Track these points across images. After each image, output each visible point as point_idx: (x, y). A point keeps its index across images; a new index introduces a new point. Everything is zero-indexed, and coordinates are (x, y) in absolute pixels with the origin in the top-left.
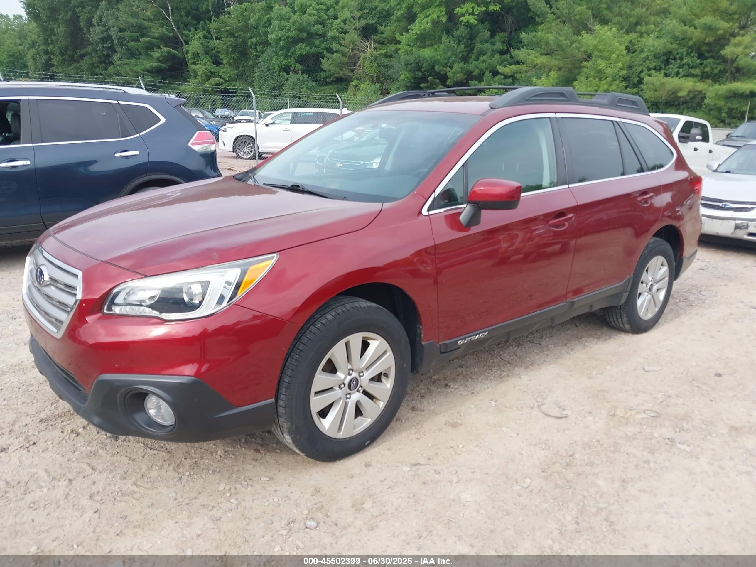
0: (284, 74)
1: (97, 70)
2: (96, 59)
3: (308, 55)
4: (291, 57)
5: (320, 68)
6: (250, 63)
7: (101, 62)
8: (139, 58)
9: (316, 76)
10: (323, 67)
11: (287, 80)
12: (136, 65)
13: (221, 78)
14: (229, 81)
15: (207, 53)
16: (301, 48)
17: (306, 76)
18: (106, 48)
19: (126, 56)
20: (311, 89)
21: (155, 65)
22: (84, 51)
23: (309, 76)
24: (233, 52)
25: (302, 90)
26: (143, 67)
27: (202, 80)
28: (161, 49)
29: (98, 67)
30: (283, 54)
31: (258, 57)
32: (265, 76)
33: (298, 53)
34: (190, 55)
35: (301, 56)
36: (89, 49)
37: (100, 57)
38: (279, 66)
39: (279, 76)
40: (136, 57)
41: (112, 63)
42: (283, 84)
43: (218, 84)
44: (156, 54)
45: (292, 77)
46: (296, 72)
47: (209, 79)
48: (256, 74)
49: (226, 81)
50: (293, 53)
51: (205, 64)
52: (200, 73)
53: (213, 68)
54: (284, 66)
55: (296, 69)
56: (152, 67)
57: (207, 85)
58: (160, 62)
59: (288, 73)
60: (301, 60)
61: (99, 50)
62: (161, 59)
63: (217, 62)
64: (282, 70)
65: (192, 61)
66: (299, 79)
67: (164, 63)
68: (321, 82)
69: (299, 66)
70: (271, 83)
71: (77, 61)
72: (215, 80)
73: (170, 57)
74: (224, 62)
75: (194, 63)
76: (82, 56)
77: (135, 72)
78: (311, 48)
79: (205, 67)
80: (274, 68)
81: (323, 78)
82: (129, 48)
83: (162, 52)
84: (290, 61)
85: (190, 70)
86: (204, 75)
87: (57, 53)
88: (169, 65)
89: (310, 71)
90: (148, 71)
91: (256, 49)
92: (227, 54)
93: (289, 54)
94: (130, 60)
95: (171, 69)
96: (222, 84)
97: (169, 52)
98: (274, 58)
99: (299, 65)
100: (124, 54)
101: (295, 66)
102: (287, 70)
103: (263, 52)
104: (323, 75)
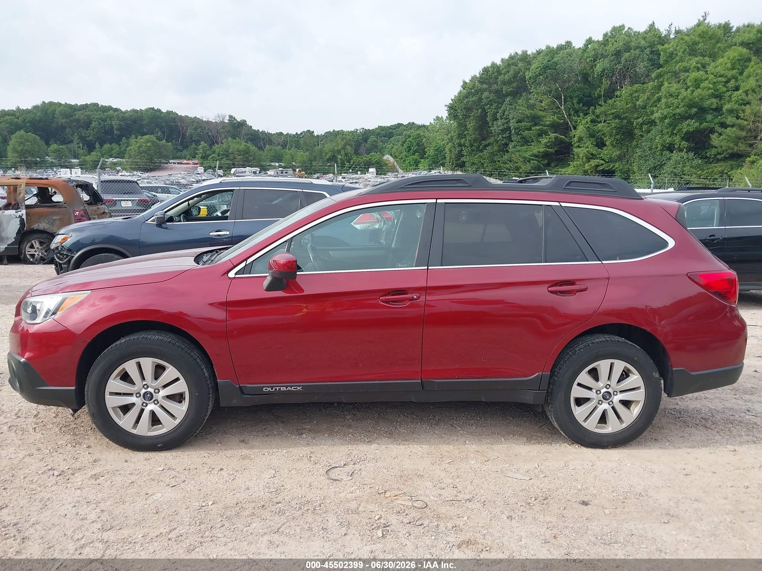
0: (667, 152)
1: (496, 158)
2: (496, 148)
3: (697, 131)
4: (676, 134)
5: (710, 144)
6: (634, 143)
7: (499, 151)
8: (531, 145)
9: (706, 153)
10: (712, 143)
11: (670, 159)
12: (526, 151)
13: (603, 160)
14: (608, 162)
15: (592, 136)
16: (688, 125)
17: (691, 155)
18: (505, 138)
19: (520, 144)
20: (698, 166)
21: (542, 150)
22: (487, 142)
23: (695, 154)
24: (617, 134)
25: (685, 169)
26: (531, 153)
27: (583, 162)
28: (549, 135)
29: (497, 155)
30: (668, 133)
31: (642, 136)
32: (646, 156)
33: (685, 130)
34: (576, 139)
35: (687, 133)
36: (492, 140)
37: (500, 146)
38: (662, 145)
39: (662, 154)
40: (529, 144)
41: (508, 152)
42: (665, 163)
43: (597, 166)
44: (544, 140)
45: (675, 156)
46: (681, 150)
47: (589, 161)
48: (637, 155)
49: (606, 162)
50: (680, 130)
51: (587, 147)
52: (581, 156)
53: (594, 150)
54: (668, 145)
55: (681, 147)
56: (539, 152)
57: (587, 167)
58: (548, 147)
59: (672, 152)
60: (688, 137)
61: (500, 140)
62: (548, 144)
63: (601, 144)
64: (665, 149)
65: (577, 144)
66: (683, 157)
67: (551, 148)
68: (711, 160)
69: (684, 144)
70: (651, 163)
71: (481, 151)
72: (593, 162)
73: (558, 142)
74: (607, 143)
75: (579, 147)
76: (486, 146)
77: (523, 157)
78: (701, 124)
79: (587, 149)
80: (657, 148)
81: (714, 155)
82: (523, 137)
83: (550, 138)
84: (675, 138)
85: (575, 153)
86: (584, 158)
87: (467, 144)
88: (555, 149)
89: (699, 148)
90: (536, 156)
91: (641, 128)
92: (611, 135)
93: (675, 132)
94: (522, 148)
95: (557, 153)
96: (602, 165)
97: (556, 138)
98: (658, 138)
99: (685, 142)
100: (518, 142)
101: (680, 144)
102: (671, 148)
103: (649, 131)
104: (714, 151)
